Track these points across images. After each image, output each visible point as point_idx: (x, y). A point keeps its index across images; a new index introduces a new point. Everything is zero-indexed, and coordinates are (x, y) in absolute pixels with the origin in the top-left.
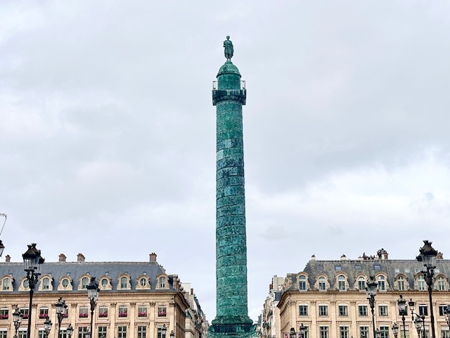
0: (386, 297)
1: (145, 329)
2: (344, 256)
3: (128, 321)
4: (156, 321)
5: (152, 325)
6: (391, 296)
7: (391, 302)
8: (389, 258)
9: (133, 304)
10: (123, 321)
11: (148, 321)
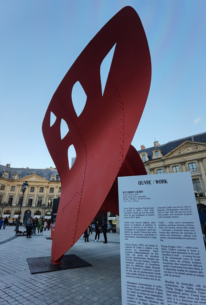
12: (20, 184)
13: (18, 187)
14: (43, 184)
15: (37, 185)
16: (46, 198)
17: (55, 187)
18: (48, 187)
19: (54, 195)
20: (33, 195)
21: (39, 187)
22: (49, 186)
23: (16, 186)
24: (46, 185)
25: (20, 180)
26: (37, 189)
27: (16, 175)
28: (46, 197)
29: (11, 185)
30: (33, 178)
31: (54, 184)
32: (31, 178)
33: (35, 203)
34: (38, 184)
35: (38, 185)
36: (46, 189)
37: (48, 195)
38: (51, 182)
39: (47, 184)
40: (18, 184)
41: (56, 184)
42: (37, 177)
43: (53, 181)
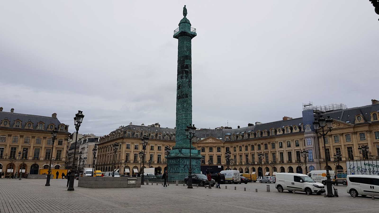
0: (161, 142)
2: (143, 124)
3: (41, 146)
5: (54, 149)
6: (163, 142)
8: (160, 127)
9: (45, 138)
10: (38, 146)
12: (200, 146)
13: (199, 148)
14: (220, 145)
15: (214, 146)
17: (230, 147)
18: (224, 147)
21: (217, 147)
23: (197, 147)
24: (222, 146)
25: (200, 142)
26: (215, 149)
28: (224, 156)
30: (210, 140)
31: (228, 144)
32: (208, 140)
33: (215, 161)
35: (215, 146)
36: (223, 149)
37: (225, 153)
38: (226, 142)
39: (223, 144)
41: (231, 144)
42: (213, 138)
43: (227, 142)
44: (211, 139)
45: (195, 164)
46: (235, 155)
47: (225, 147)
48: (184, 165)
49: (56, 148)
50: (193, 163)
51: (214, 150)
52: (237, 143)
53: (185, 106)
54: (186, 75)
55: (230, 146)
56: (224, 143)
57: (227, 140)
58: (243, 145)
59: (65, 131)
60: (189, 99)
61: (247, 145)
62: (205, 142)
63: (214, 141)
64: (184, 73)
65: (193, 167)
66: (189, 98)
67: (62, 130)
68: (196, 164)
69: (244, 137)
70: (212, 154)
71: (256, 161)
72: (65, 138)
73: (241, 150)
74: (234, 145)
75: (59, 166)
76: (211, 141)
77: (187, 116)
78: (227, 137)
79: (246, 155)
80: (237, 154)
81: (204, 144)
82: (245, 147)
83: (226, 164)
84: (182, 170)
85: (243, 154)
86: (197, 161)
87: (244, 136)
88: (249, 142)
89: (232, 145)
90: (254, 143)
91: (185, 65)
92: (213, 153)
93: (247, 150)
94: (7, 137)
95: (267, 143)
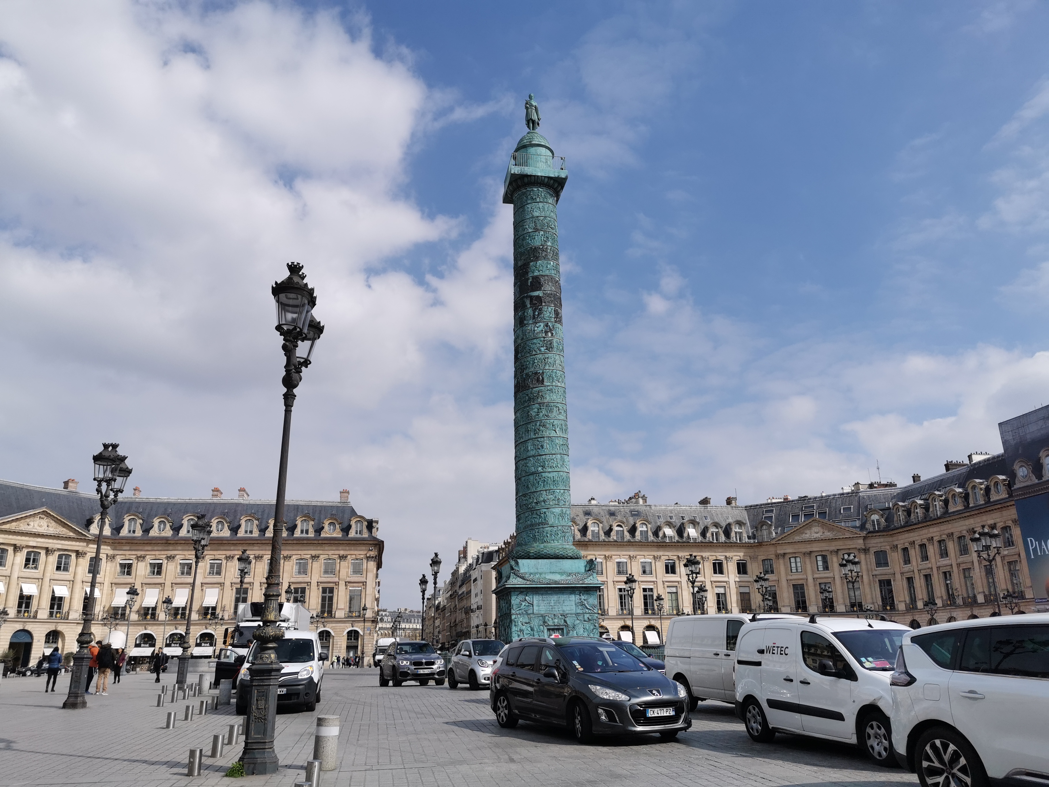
0: (649, 549)
1: (331, 590)
2: (593, 499)
3: (308, 580)
4: (348, 579)
5: (342, 586)
6: (655, 549)
7: (655, 558)
9: (315, 557)
10: (301, 580)
11: (336, 580)
12: (782, 552)
13: (781, 561)
14: (850, 544)
15: (832, 548)
16: (870, 585)
17: (887, 549)
18: (866, 551)
19: (892, 571)
20: (829, 580)
21: (841, 553)
22: (868, 546)
23: (772, 557)
24: (858, 547)
25: (779, 540)
26: (835, 559)
27: (762, 526)
28: (870, 580)
29: (759, 557)
30: (815, 529)
31: (882, 540)
32: (808, 532)
33: (840, 601)
34: (833, 546)
35: (834, 548)
36: (863, 556)
37: (875, 573)
38: (870, 535)
39: (861, 541)
40: (779, 552)
41: (890, 539)
42: (823, 525)
43: (878, 532)
44: (815, 526)
45: (574, 612)
46: (909, 575)
47: (872, 551)
48: (528, 614)
49: (346, 582)
50: (565, 608)
51: (832, 562)
52: (912, 534)
53: (534, 414)
54: (534, 313)
55: (888, 547)
56: (865, 538)
57: (874, 525)
58: (931, 539)
59: (366, 535)
60: (549, 388)
61: (944, 537)
62: (797, 538)
63: (829, 535)
64: (529, 306)
65: (565, 621)
66: (549, 384)
67: (360, 534)
68: (579, 611)
69: (931, 510)
70: (828, 578)
71: (979, 593)
72: (368, 555)
73: (925, 557)
74: (903, 540)
75: (356, 632)
76: (817, 533)
77: (542, 446)
78: (875, 517)
79: (945, 573)
80: (916, 571)
81: (796, 546)
82: (936, 544)
83: (881, 609)
84: (521, 631)
85: (935, 570)
86: (583, 597)
87: (931, 505)
88: (950, 526)
89: (895, 543)
90: (965, 528)
91: (528, 279)
92: (831, 575)
93: (944, 553)
94: (224, 562)
95: (1011, 522)
